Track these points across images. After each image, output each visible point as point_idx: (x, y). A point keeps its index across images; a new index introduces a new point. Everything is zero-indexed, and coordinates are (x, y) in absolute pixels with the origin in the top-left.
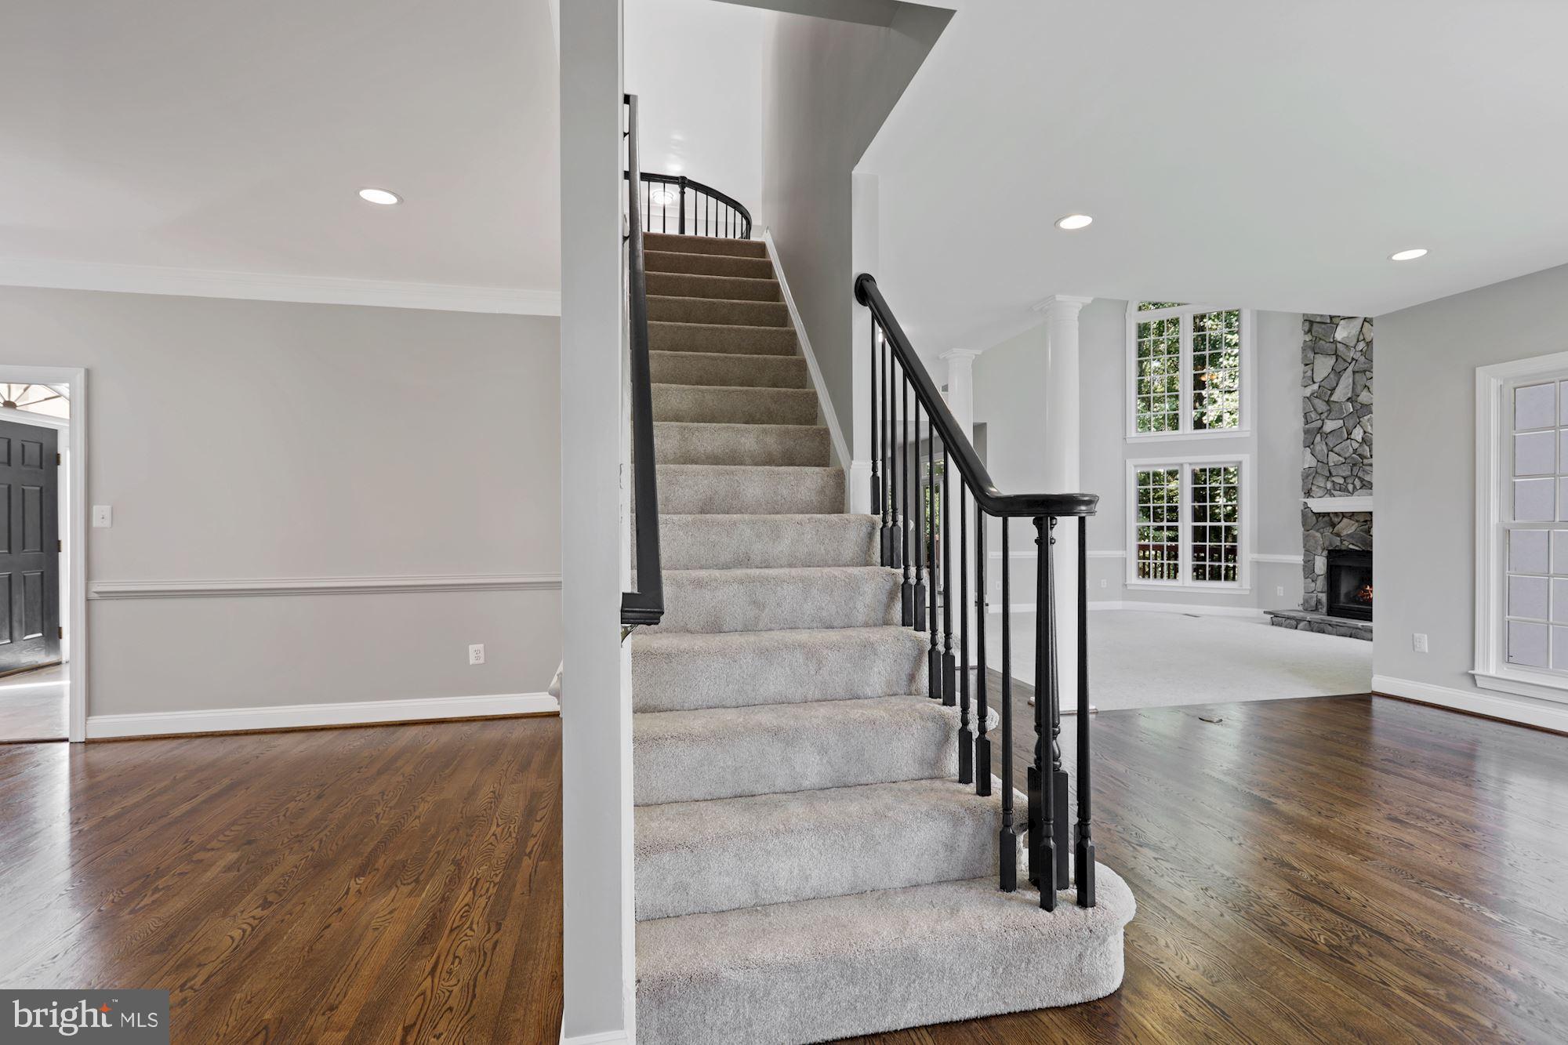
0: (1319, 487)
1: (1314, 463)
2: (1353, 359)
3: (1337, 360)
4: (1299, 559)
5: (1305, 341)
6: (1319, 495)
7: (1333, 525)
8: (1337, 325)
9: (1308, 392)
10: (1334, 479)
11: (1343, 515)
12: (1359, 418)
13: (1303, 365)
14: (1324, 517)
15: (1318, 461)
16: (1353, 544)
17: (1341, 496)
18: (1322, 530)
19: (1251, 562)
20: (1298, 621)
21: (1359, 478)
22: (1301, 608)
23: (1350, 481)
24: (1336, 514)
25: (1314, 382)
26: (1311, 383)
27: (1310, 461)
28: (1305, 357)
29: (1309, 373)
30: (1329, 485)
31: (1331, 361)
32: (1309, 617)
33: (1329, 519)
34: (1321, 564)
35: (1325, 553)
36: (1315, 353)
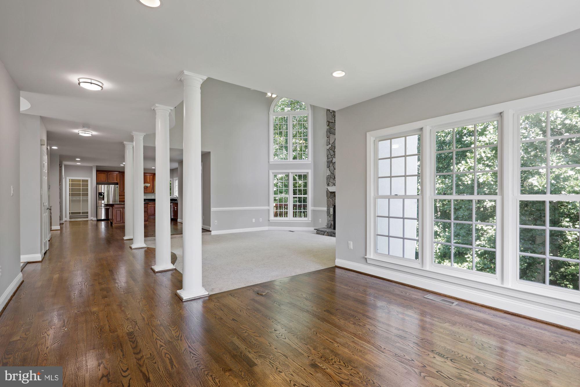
0: (331, 182)
1: (330, 174)
4: (325, 209)
5: (327, 129)
6: (331, 185)
9: (328, 147)
13: (327, 138)
14: (333, 193)
18: (332, 198)
19: (311, 210)
20: (324, 232)
22: (326, 227)
25: (330, 144)
27: (329, 173)
28: (327, 134)
29: (328, 141)
32: (328, 230)
34: (332, 211)
35: (333, 206)
36: (330, 133)
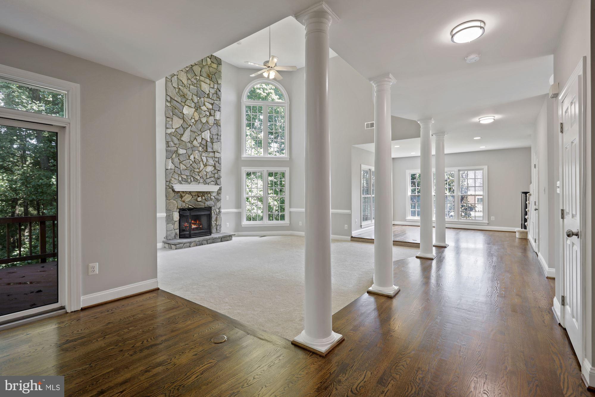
0: (175, 179)
2: (190, 125)
3: (183, 122)
4: (164, 215)
6: (175, 183)
7: (182, 197)
8: (184, 106)
10: (182, 176)
11: (186, 192)
12: (193, 151)
14: (177, 193)
15: (175, 166)
16: (191, 205)
17: (185, 184)
18: (176, 200)
21: (192, 177)
23: (189, 178)
24: (183, 192)
26: (171, 128)
28: (167, 113)
30: (180, 179)
31: (181, 122)
33: (181, 195)
34: (176, 216)
35: (178, 210)
36: (173, 114)
